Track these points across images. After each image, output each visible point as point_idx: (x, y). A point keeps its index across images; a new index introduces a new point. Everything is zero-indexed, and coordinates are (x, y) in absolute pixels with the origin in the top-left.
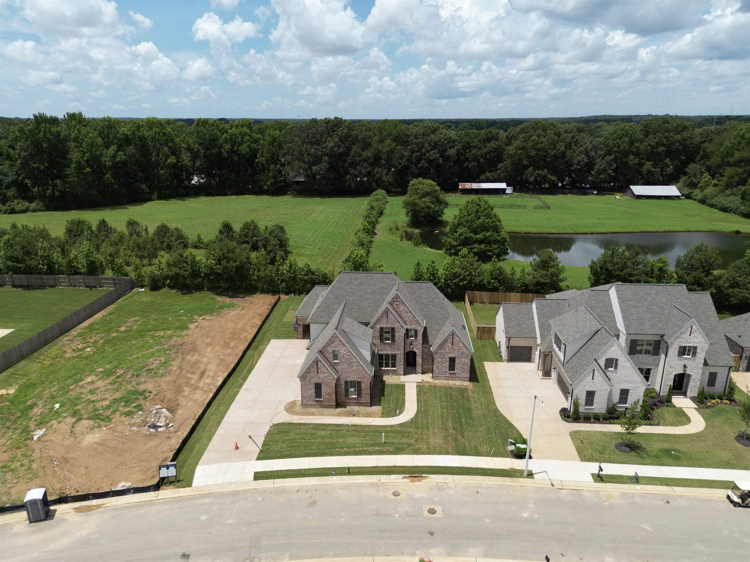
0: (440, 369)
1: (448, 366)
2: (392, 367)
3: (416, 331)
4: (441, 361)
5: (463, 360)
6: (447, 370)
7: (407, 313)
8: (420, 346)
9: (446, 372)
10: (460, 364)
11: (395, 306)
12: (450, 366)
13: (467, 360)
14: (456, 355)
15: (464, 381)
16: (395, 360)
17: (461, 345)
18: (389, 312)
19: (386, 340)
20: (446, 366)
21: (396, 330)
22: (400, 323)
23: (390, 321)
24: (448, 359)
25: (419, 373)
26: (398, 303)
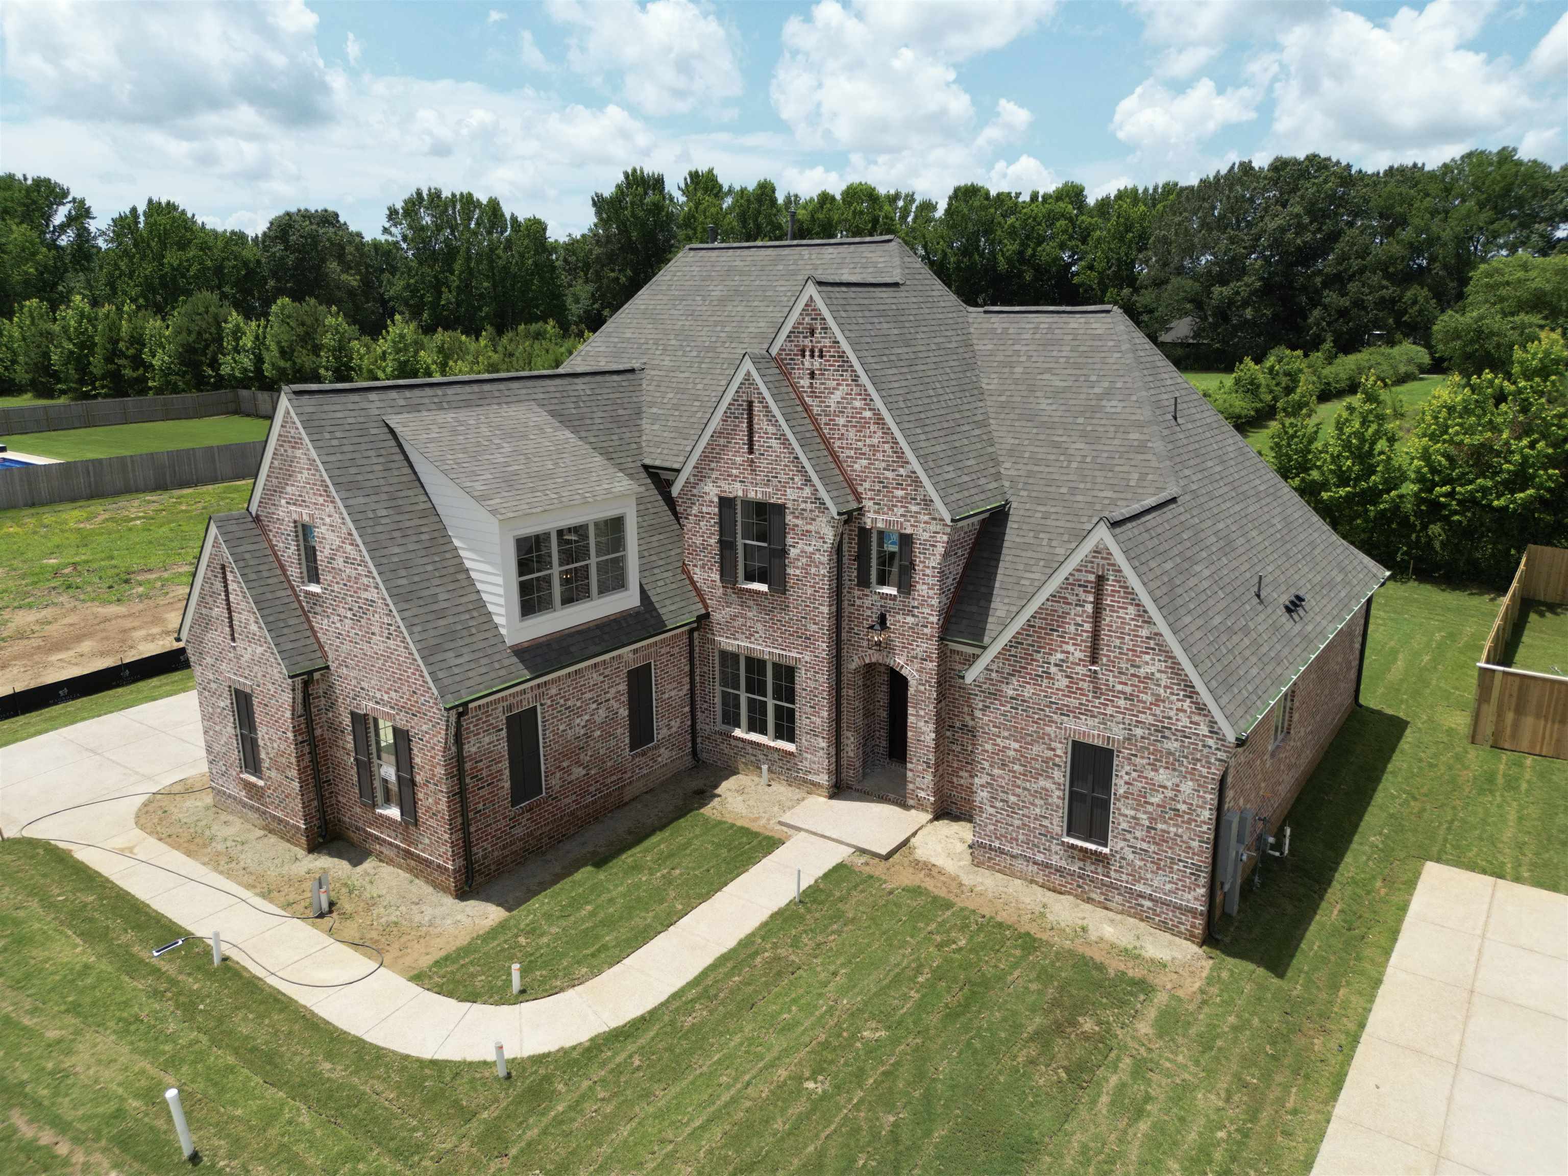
0: (1013, 809)
1: (1058, 797)
2: (779, 735)
3: (906, 540)
4: (1021, 758)
5: (1163, 776)
6: (1057, 823)
7: (862, 425)
8: (928, 646)
9: (1046, 834)
10: (1141, 801)
11: (805, 382)
12: (1074, 798)
13: (1187, 787)
14: (1118, 733)
15: (1164, 927)
16: (791, 699)
17: (1152, 665)
18: (757, 407)
19: (750, 578)
20: (1045, 794)
21: (789, 519)
22: (808, 481)
23: (763, 464)
24: (1062, 752)
25: (920, 806)
26: (817, 363)
